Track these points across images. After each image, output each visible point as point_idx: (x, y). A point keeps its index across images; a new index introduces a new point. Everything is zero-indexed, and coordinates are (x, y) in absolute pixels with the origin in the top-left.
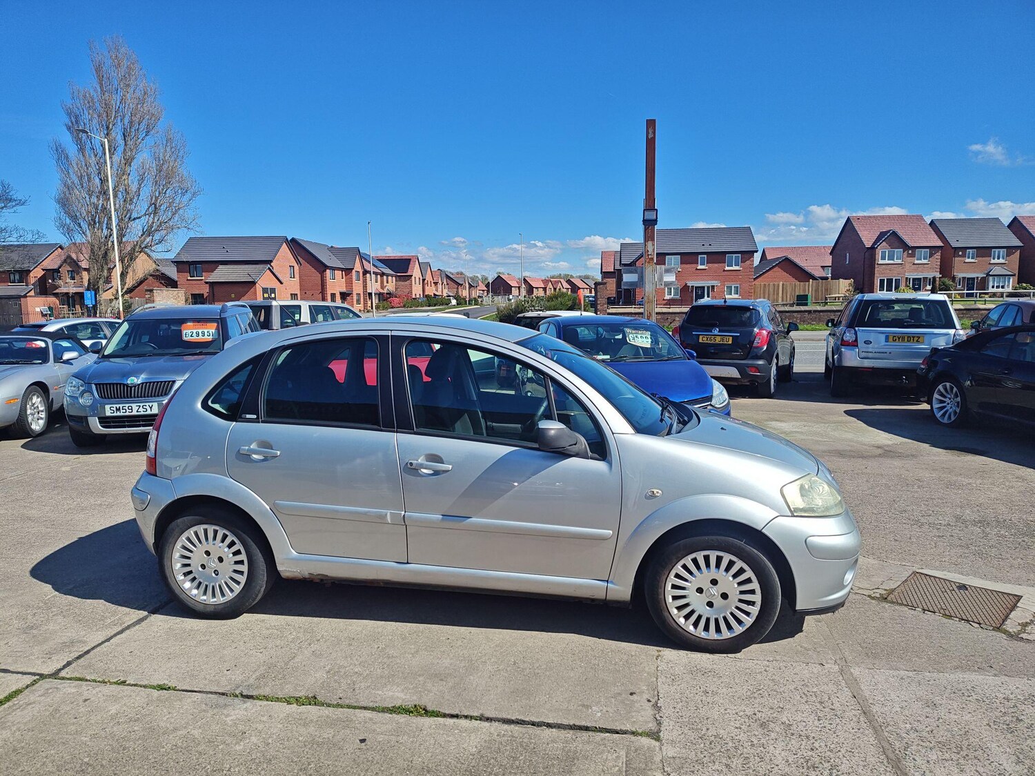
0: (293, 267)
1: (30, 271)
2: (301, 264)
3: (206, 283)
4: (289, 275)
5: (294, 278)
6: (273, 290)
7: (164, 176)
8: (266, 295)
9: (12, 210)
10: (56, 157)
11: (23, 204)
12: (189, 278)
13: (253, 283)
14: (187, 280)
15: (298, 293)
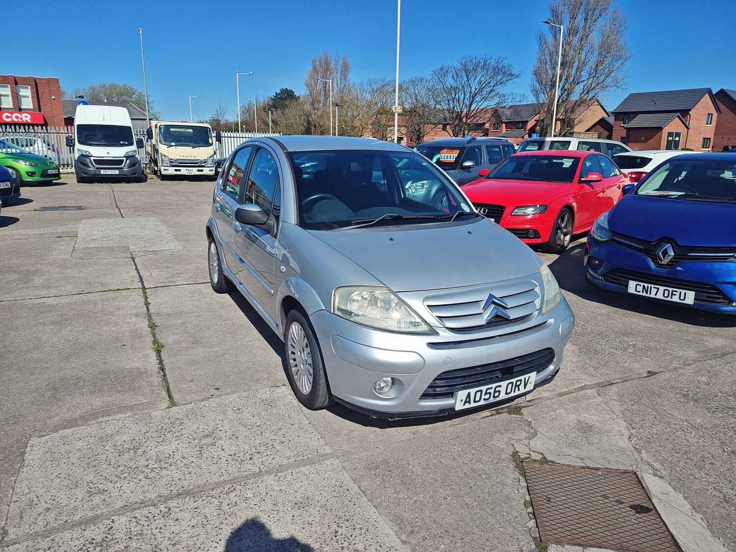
0: (712, 114)
1: (528, 121)
2: (720, 112)
3: (625, 128)
4: (705, 122)
5: (710, 124)
6: (678, 135)
7: (606, 47)
8: (670, 138)
9: (512, 81)
10: (539, 43)
11: (517, 76)
12: (622, 125)
13: (661, 129)
14: (621, 126)
15: (712, 138)
